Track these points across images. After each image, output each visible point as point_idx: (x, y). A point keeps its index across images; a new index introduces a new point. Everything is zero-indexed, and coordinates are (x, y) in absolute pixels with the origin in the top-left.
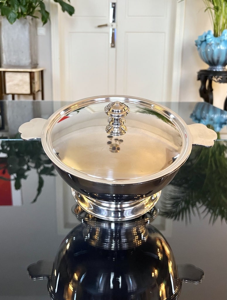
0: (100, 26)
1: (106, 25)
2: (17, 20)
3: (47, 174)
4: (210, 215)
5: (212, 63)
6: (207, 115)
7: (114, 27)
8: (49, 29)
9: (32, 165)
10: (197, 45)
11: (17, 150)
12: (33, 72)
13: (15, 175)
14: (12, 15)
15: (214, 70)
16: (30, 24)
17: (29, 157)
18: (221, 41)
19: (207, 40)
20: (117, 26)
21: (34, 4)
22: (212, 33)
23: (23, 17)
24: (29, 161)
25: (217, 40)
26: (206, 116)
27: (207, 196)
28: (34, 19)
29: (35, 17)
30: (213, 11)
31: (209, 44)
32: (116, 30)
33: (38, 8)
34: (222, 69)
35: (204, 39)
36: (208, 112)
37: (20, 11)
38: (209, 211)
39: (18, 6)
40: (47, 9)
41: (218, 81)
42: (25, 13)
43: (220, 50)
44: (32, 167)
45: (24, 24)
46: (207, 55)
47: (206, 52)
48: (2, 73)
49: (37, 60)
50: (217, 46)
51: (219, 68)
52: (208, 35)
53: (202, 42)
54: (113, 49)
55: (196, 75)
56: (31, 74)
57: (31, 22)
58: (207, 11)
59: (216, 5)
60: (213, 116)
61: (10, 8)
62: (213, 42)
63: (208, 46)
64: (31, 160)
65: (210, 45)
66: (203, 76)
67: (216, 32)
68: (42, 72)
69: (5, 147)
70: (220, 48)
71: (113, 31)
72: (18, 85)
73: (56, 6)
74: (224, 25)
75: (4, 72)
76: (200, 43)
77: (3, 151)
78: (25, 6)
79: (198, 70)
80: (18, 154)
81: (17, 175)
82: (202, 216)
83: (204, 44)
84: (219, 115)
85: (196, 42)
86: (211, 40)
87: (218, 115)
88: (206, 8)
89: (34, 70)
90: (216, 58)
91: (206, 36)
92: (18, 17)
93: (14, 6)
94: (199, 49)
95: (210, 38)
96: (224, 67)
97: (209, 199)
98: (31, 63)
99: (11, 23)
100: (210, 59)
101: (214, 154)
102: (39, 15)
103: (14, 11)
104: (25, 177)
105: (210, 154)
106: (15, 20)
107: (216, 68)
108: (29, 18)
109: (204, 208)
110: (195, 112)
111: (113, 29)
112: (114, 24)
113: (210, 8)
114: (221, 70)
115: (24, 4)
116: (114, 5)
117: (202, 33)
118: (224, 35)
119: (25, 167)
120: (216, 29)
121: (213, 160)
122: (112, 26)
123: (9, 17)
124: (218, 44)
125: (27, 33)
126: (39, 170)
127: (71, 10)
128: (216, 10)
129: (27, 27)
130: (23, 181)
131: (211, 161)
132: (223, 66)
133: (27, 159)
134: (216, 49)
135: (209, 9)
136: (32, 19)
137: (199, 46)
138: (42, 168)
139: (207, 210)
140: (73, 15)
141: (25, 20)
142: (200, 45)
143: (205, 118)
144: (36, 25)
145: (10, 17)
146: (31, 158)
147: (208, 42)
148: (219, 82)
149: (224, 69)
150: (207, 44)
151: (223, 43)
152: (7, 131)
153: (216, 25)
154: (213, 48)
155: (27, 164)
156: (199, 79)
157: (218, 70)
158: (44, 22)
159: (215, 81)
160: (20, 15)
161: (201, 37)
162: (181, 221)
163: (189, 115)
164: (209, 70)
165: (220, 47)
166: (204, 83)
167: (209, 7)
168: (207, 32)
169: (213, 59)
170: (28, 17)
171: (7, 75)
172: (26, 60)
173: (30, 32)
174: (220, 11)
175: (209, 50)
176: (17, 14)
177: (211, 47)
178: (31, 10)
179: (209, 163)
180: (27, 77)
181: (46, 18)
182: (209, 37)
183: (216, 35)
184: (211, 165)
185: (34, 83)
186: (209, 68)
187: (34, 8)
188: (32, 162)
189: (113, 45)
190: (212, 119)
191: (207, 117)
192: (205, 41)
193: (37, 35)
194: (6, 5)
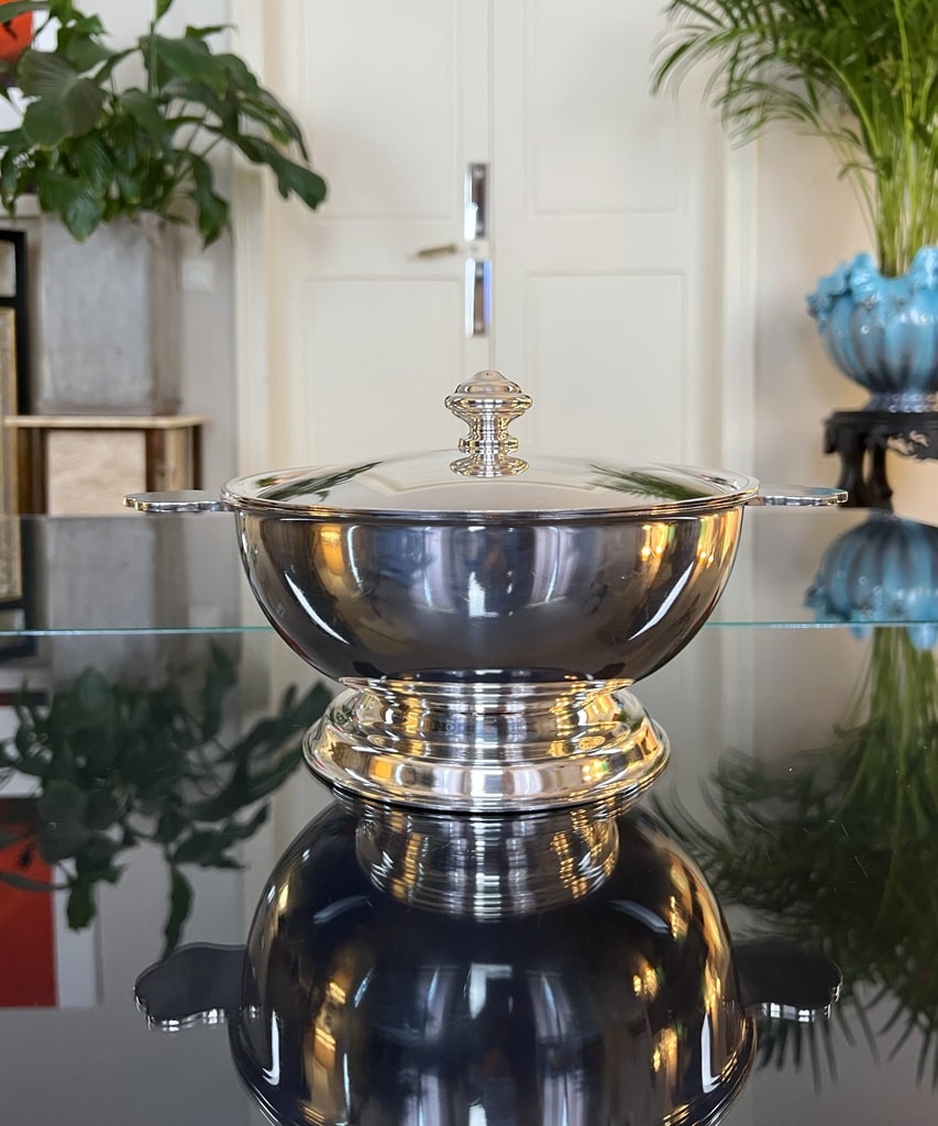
0: (427, 254)
1: (451, 250)
2: (103, 226)
3: (205, 865)
4: (917, 1037)
5: (883, 381)
6: (877, 591)
7: (483, 254)
8: (227, 266)
9: (143, 824)
10: (814, 312)
11: (81, 761)
12: (161, 431)
13: (69, 866)
14: (82, 207)
15: (892, 409)
16: (151, 241)
17: (132, 790)
18: (911, 292)
19: (854, 290)
20: (492, 250)
21: (169, 169)
22: (874, 262)
23: (124, 218)
24: (129, 808)
25: (895, 288)
26: (872, 595)
27: (899, 950)
28: (169, 225)
29: (176, 219)
30: (871, 179)
31: (863, 305)
32: (489, 266)
33: (186, 184)
34: (926, 403)
35: (841, 287)
36: (878, 578)
37: (114, 192)
38: (913, 1020)
39: (108, 173)
40: (219, 188)
41: (911, 454)
42: (135, 201)
43: (910, 329)
44: (143, 836)
45: (131, 242)
46: (859, 350)
47: (856, 340)
48: (36, 437)
49: (176, 387)
50: (899, 311)
51: (913, 401)
52: (858, 272)
53: (835, 298)
54: (482, 342)
55: (818, 432)
56: (153, 438)
57: (156, 235)
58: (846, 179)
59: (878, 152)
60: (900, 594)
61: (76, 183)
62: (879, 297)
63: (862, 312)
64: (137, 803)
65: (869, 310)
66: (847, 436)
67: (889, 259)
68: (196, 432)
69: (34, 750)
70: (910, 320)
71: (480, 273)
72: (95, 483)
73: (257, 179)
74: (920, 231)
75: (44, 431)
76: (826, 301)
77: (26, 765)
78: (134, 173)
79: (826, 412)
80: (84, 778)
81: (78, 867)
82: (887, 1042)
83: (843, 306)
84: (928, 593)
85: (812, 300)
86: (869, 288)
87: (921, 590)
88: (839, 168)
89: (162, 422)
90: (894, 361)
91: (848, 277)
92: (106, 216)
93: (90, 175)
94: (823, 326)
95: (867, 281)
96: (929, 397)
97: (910, 965)
98: (154, 395)
99: (78, 237)
100: (872, 363)
101: (915, 764)
102: (191, 210)
103: (90, 192)
104: (113, 876)
105: (901, 770)
106: (93, 224)
107: (899, 403)
108: (149, 218)
109: (890, 1003)
110: (823, 579)
111: (480, 265)
112: (483, 245)
113: (855, 165)
114: (918, 409)
115: (132, 164)
116: (478, 174)
117: (832, 268)
118: (922, 269)
119: (115, 833)
120: (886, 246)
121: (913, 789)
122: (474, 249)
123: (71, 216)
124: (900, 305)
125: (139, 277)
126: (173, 848)
127: (313, 191)
128: (882, 172)
129: (141, 253)
130: (103, 892)
131: (906, 798)
132: (928, 393)
133: (122, 802)
134: (894, 325)
135: (852, 172)
136: (162, 226)
137: (823, 317)
138: (185, 835)
139: (906, 1015)
140: (323, 208)
141: (133, 227)
142: (830, 310)
143: (867, 605)
144: (177, 251)
145: (75, 216)
146: (141, 795)
147: (859, 298)
148: (918, 458)
149: (933, 403)
150: (856, 306)
151: (919, 299)
152: (46, 664)
153: (884, 230)
154: (881, 321)
155: (122, 821)
156: (831, 449)
157: (906, 409)
158: (207, 232)
159: (898, 451)
160: (115, 209)
161: (833, 280)
162: (793, 1068)
163: (801, 597)
164: (873, 408)
165: (908, 315)
166: (852, 462)
167: (851, 159)
168: (850, 259)
169: (883, 365)
170: (145, 216)
171: (55, 444)
172: (132, 382)
173: (151, 273)
174: (897, 178)
175: (864, 330)
176: (103, 205)
177: (874, 318)
178: (160, 191)
179: (900, 802)
180: (134, 449)
181: (214, 222)
182: (860, 279)
183: (888, 271)
184: (909, 811)
185: (163, 474)
186: (873, 402)
187: (170, 184)
188: (146, 813)
189: (479, 326)
190: (897, 610)
191: (878, 602)
192: (848, 293)
193: (179, 287)
194: (61, 170)
